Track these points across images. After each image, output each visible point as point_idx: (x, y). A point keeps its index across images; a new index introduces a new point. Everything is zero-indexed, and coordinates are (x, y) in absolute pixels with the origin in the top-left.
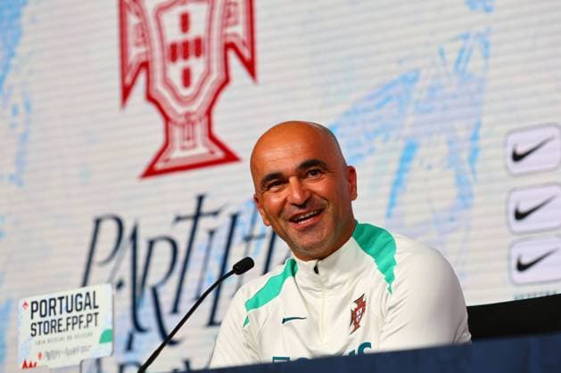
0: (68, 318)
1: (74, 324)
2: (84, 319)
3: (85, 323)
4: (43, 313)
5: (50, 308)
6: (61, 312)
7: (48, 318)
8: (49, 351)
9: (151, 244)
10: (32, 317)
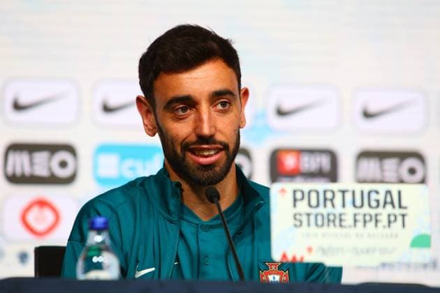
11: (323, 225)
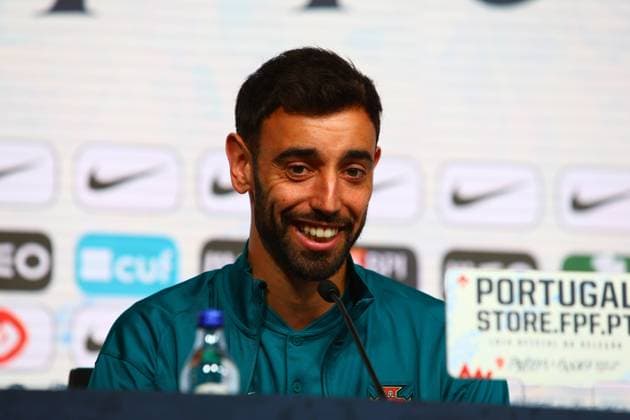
0: (564, 315)
2: (602, 321)
3: (604, 325)
4: (505, 299)
5: (522, 292)
6: (547, 302)
7: (516, 307)
8: (521, 358)
10: (479, 301)
11: (518, 328)
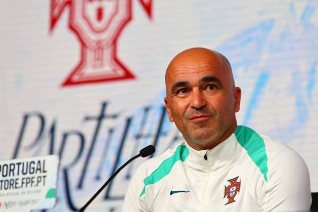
0: (23, 179)
1: (27, 183)
2: (35, 180)
3: (35, 183)
4: (5, 174)
5: (10, 170)
6: (18, 174)
7: (8, 178)
8: (7, 202)
9: (65, 136)
